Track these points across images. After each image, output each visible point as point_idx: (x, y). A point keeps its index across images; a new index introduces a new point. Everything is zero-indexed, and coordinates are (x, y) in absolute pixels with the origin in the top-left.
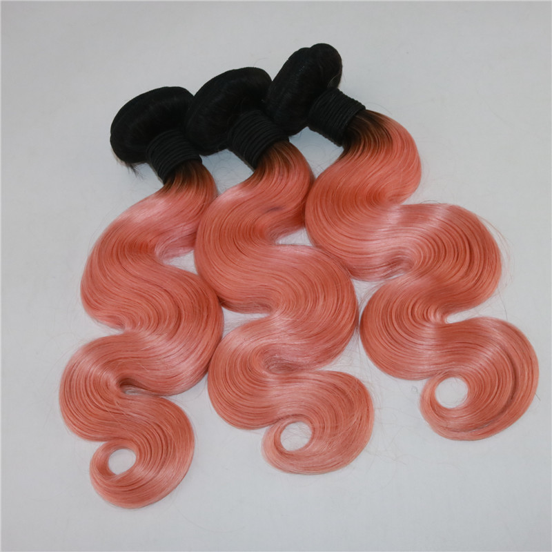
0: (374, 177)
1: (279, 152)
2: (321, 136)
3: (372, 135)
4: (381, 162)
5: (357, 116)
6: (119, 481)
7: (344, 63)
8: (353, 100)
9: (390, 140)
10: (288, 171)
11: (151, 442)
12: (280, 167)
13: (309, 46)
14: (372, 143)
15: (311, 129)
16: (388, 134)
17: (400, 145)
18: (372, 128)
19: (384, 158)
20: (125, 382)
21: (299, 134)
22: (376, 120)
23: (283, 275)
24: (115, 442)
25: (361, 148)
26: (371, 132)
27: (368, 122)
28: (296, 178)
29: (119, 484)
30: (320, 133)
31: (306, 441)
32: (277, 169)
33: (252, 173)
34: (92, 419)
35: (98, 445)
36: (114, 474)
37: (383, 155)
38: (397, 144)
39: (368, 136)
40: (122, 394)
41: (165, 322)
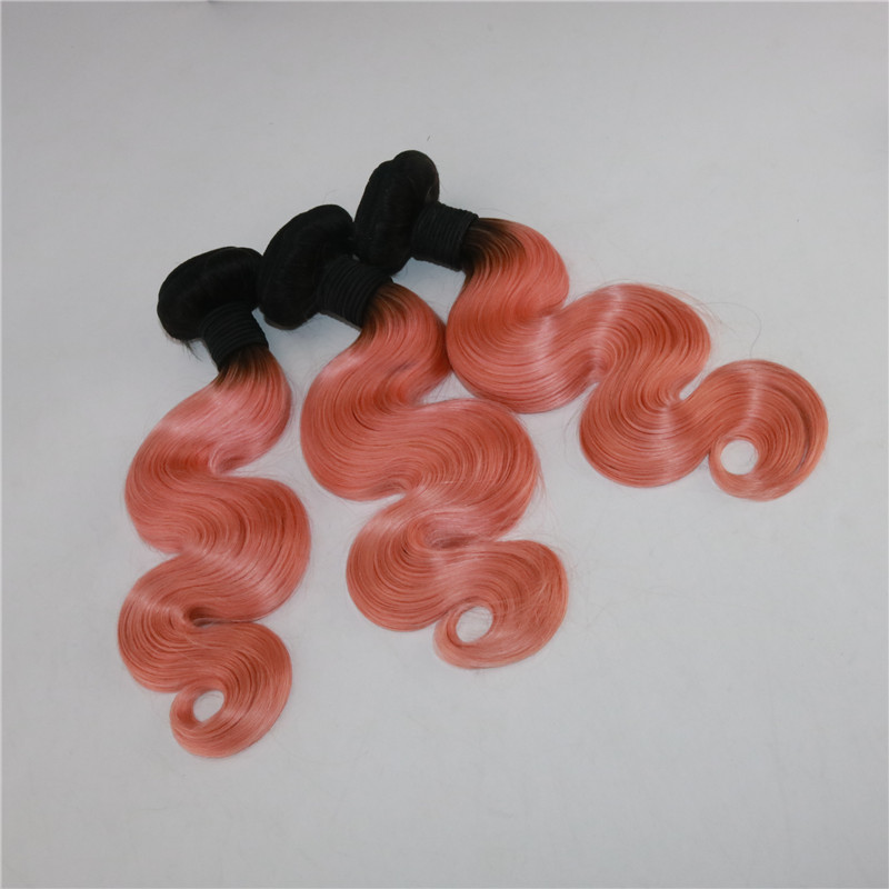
0: (515, 293)
1: (387, 299)
2: (432, 264)
3: (496, 245)
4: (518, 274)
5: (472, 229)
6: (205, 728)
7: (440, 170)
8: (460, 210)
9: (521, 247)
10: (404, 319)
12: (392, 317)
13: (391, 158)
14: (500, 255)
15: (417, 259)
16: (514, 239)
17: (533, 249)
18: (494, 238)
19: (520, 269)
21: (404, 269)
22: (496, 228)
23: (423, 439)
25: (488, 264)
26: (493, 243)
27: (488, 233)
28: (416, 324)
30: (430, 261)
31: (486, 627)
32: (389, 319)
33: (359, 333)
36: (200, 721)
37: (516, 266)
38: (530, 249)
39: (490, 248)
41: (224, 533)
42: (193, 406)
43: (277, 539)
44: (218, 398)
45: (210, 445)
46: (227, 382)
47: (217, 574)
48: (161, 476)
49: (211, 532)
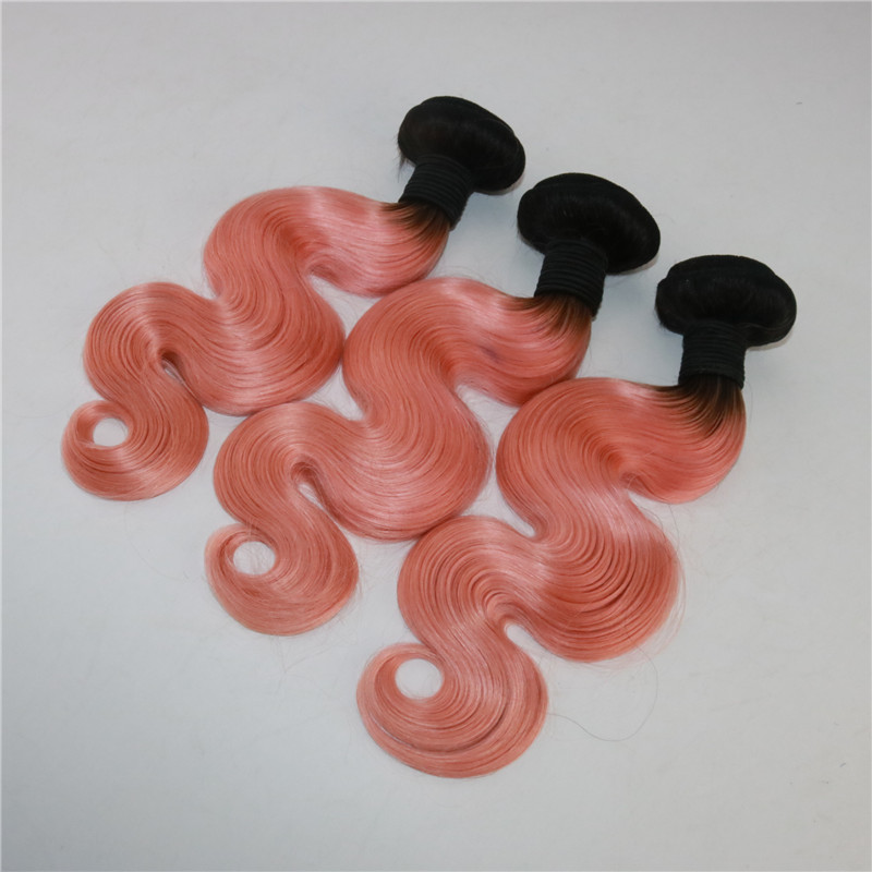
6: (89, 450)
11: (151, 432)
20: (169, 356)
24: (114, 407)
29: (87, 454)
34: (107, 365)
35: (96, 398)
36: (92, 441)
40: (158, 366)
41: (256, 324)
42: (349, 204)
43: (287, 371)
44: (374, 218)
45: (325, 245)
46: (394, 215)
47: (218, 348)
48: (269, 228)
49: (250, 311)
